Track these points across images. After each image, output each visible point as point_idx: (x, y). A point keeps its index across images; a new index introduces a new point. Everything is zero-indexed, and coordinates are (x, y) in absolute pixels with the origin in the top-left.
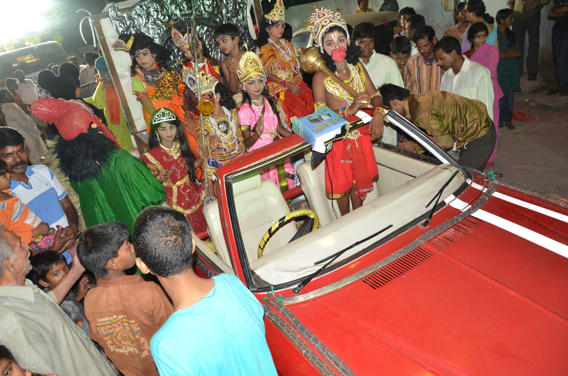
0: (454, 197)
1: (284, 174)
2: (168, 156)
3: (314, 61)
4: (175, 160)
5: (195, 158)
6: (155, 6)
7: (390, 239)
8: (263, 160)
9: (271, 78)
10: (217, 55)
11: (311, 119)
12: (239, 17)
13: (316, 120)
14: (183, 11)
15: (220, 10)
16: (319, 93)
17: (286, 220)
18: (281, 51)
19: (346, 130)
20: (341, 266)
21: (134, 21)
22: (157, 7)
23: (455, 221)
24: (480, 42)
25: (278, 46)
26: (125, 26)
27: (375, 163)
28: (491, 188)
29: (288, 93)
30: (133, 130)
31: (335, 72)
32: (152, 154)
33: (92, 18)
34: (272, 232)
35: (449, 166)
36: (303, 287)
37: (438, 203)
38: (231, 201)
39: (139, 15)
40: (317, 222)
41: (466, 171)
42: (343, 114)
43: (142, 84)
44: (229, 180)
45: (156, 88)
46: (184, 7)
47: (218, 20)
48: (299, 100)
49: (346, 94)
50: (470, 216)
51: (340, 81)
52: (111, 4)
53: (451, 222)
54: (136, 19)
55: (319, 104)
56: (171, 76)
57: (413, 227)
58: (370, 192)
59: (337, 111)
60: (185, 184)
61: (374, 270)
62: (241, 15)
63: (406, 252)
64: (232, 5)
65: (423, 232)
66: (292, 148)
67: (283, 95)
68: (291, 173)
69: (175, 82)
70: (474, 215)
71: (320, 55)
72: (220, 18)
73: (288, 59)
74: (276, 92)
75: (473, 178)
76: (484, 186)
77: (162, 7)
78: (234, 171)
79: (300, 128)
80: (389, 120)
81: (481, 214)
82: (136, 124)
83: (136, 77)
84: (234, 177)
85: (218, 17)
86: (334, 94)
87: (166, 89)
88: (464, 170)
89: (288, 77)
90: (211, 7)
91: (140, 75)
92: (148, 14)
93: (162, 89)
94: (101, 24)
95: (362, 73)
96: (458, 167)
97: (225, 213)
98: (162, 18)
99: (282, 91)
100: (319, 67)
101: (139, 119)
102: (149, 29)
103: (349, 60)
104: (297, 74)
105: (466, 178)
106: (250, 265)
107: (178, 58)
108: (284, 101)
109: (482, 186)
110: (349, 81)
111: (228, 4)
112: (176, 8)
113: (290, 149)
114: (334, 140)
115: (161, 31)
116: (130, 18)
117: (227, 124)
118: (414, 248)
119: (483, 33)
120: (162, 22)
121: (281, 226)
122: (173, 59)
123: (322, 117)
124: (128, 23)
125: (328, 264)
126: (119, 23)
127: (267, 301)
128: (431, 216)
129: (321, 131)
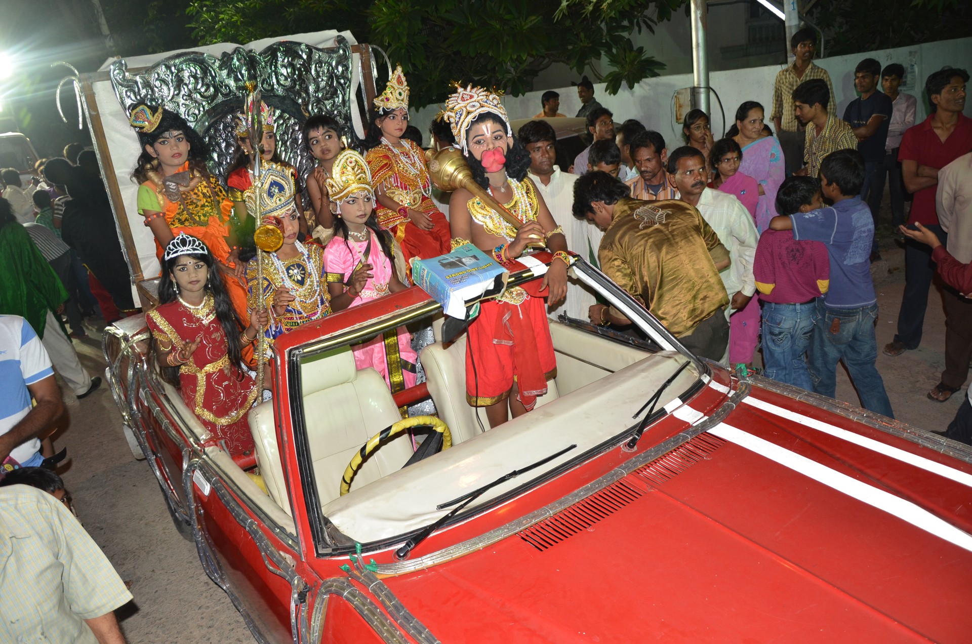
0: (682, 403)
1: (397, 362)
2: (191, 317)
3: (452, 172)
4: (204, 326)
5: (244, 328)
6: (192, 69)
7: (571, 468)
8: (357, 326)
9: (383, 201)
10: (296, 160)
11: (445, 262)
12: (336, 100)
13: (452, 265)
14: (240, 80)
15: (304, 86)
16: (460, 224)
17: (392, 432)
18: (402, 158)
19: (503, 284)
20: (483, 511)
21: (153, 91)
22: (196, 70)
23: (680, 440)
24: (729, 168)
25: (396, 151)
26: (136, 98)
27: (551, 350)
28: (741, 389)
29: (411, 228)
30: (137, 276)
31: (487, 189)
32: (162, 315)
33: (80, 81)
34: (367, 454)
35: (675, 353)
36: (415, 547)
37: (653, 412)
38: (295, 394)
39: (164, 81)
40: (448, 441)
41: (702, 363)
42: (499, 256)
43: (157, 198)
44: (295, 358)
45: (180, 205)
46: (242, 75)
47: (300, 101)
48: (430, 239)
49: (504, 227)
50: (706, 432)
51: (495, 203)
52: (115, 59)
53: (674, 442)
54: (157, 88)
55: (459, 241)
56: (209, 187)
57: (611, 449)
58: (541, 395)
59: (489, 252)
60: (221, 371)
61: (542, 518)
62: (341, 96)
63: (596, 488)
64: (325, 78)
65: (627, 457)
66: (408, 308)
67: (403, 230)
68: (411, 361)
69: (214, 197)
70: (713, 431)
71: (462, 162)
72: (304, 99)
73: (413, 171)
74: (391, 225)
75: (713, 375)
76: (730, 387)
77: (205, 71)
78: (304, 343)
79: (425, 276)
80: (577, 276)
81: (724, 431)
82: (142, 266)
83: (147, 186)
84: (304, 353)
85: (300, 96)
86: (485, 226)
87: (198, 208)
88: (698, 361)
89: (412, 201)
90: (289, 80)
91: (153, 182)
92: (180, 82)
93: (191, 207)
94: (94, 91)
95: (533, 195)
96: (689, 356)
97: (283, 414)
98: (203, 90)
99: (401, 224)
100: (461, 181)
101: (146, 258)
102: (178, 105)
103: (511, 171)
104: (428, 198)
105: (701, 374)
106: (323, 509)
107: (227, 159)
108: (404, 240)
109: (727, 386)
110: (509, 206)
111: (318, 76)
112: (229, 75)
113: (406, 311)
114: (482, 299)
115: (199, 111)
116: (147, 85)
117: (304, 269)
118: (610, 483)
119: (735, 155)
120: (202, 96)
121: (384, 441)
122: (217, 160)
123: (464, 260)
124: (143, 92)
125: (462, 507)
126: (126, 92)
127: (348, 571)
128: (640, 431)
129: (459, 281)
